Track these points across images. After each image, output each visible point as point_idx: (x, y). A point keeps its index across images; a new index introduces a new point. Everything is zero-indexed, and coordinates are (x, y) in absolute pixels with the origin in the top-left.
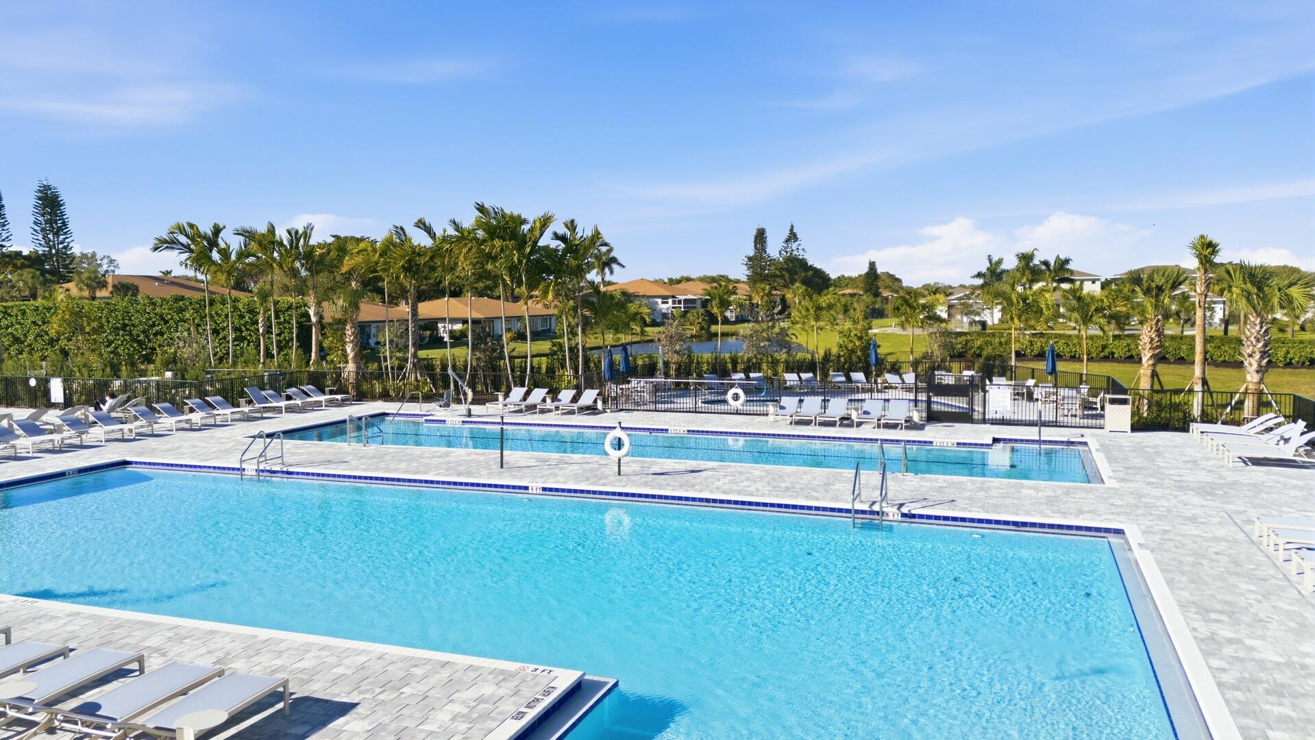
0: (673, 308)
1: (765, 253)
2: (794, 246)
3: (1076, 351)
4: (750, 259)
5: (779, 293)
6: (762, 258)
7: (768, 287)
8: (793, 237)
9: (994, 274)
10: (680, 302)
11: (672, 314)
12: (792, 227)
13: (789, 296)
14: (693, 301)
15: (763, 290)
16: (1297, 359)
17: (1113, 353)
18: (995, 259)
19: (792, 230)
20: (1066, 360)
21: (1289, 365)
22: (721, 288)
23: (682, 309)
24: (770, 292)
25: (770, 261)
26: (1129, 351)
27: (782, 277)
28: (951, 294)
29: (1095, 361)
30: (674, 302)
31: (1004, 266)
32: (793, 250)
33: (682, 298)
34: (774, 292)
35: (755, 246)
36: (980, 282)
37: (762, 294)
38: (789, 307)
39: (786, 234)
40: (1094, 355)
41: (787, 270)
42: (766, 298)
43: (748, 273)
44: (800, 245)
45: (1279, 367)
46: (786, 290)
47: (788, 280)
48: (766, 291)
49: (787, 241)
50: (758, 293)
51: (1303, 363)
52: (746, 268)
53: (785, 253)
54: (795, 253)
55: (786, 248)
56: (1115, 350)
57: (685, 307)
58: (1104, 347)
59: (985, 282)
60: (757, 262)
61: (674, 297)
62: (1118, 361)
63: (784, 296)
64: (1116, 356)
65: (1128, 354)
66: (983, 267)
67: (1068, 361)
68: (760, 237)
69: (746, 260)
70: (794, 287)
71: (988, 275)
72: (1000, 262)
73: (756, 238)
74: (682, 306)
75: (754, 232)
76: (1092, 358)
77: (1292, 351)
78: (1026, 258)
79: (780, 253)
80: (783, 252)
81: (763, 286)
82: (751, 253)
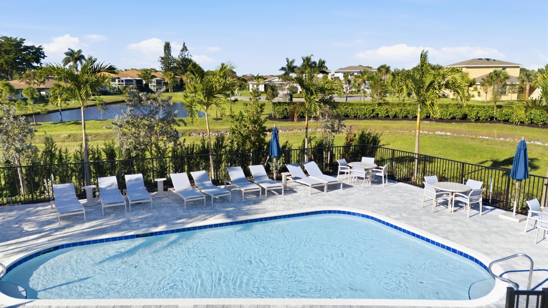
0: (119, 84)
1: (171, 55)
2: (186, 53)
3: (357, 113)
4: (162, 58)
5: (179, 77)
6: (169, 58)
7: (173, 74)
8: (185, 49)
9: (291, 68)
10: (122, 81)
11: (118, 88)
12: (184, 43)
13: (184, 78)
14: (131, 81)
15: (171, 75)
16: (483, 117)
17: (378, 114)
18: (290, 60)
19: (184, 45)
20: (351, 119)
21: (477, 120)
22: (147, 74)
23: (124, 85)
24: (174, 77)
25: (173, 60)
26: (387, 113)
27: (180, 68)
28: (265, 79)
29: (368, 119)
30: (119, 81)
31: (295, 64)
32: (185, 56)
33: (124, 79)
34: (176, 77)
35: (165, 51)
36: (283, 72)
37: (170, 77)
38: (185, 85)
39: (181, 47)
40: (367, 115)
41: (182, 65)
42: (172, 80)
43: (161, 66)
44: (189, 53)
45: (472, 122)
46: (183, 76)
47: (184, 71)
48: (172, 76)
49: (182, 51)
50: (167, 77)
51: (487, 119)
52: (160, 63)
53: (181, 57)
54: (186, 57)
55: (182, 54)
56: (379, 112)
57: (126, 84)
58: (373, 110)
59: (286, 73)
60: (167, 60)
61: (119, 78)
62: (381, 119)
63: (182, 79)
64: (379, 116)
65: (387, 115)
66: (285, 65)
67: (353, 119)
68: (167, 47)
69: (160, 59)
70: (187, 74)
71: (287, 68)
72: (293, 62)
73: (165, 47)
74: (124, 83)
75: (164, 44)
76: (366, 117)
77: (480, 113)
78: (307, 60)
79: (179, 57)
80: (180, 56)
81: (170, 73)
82: (163, 55)
